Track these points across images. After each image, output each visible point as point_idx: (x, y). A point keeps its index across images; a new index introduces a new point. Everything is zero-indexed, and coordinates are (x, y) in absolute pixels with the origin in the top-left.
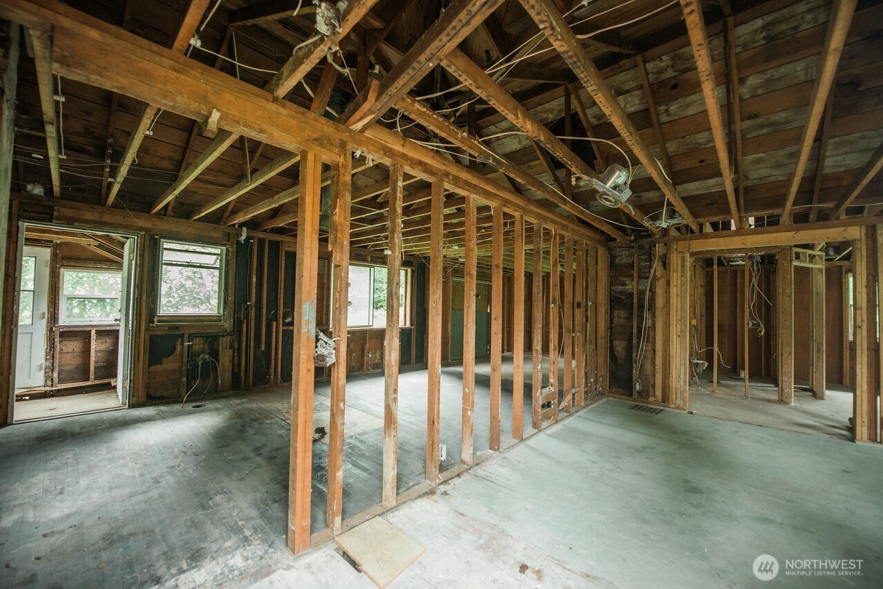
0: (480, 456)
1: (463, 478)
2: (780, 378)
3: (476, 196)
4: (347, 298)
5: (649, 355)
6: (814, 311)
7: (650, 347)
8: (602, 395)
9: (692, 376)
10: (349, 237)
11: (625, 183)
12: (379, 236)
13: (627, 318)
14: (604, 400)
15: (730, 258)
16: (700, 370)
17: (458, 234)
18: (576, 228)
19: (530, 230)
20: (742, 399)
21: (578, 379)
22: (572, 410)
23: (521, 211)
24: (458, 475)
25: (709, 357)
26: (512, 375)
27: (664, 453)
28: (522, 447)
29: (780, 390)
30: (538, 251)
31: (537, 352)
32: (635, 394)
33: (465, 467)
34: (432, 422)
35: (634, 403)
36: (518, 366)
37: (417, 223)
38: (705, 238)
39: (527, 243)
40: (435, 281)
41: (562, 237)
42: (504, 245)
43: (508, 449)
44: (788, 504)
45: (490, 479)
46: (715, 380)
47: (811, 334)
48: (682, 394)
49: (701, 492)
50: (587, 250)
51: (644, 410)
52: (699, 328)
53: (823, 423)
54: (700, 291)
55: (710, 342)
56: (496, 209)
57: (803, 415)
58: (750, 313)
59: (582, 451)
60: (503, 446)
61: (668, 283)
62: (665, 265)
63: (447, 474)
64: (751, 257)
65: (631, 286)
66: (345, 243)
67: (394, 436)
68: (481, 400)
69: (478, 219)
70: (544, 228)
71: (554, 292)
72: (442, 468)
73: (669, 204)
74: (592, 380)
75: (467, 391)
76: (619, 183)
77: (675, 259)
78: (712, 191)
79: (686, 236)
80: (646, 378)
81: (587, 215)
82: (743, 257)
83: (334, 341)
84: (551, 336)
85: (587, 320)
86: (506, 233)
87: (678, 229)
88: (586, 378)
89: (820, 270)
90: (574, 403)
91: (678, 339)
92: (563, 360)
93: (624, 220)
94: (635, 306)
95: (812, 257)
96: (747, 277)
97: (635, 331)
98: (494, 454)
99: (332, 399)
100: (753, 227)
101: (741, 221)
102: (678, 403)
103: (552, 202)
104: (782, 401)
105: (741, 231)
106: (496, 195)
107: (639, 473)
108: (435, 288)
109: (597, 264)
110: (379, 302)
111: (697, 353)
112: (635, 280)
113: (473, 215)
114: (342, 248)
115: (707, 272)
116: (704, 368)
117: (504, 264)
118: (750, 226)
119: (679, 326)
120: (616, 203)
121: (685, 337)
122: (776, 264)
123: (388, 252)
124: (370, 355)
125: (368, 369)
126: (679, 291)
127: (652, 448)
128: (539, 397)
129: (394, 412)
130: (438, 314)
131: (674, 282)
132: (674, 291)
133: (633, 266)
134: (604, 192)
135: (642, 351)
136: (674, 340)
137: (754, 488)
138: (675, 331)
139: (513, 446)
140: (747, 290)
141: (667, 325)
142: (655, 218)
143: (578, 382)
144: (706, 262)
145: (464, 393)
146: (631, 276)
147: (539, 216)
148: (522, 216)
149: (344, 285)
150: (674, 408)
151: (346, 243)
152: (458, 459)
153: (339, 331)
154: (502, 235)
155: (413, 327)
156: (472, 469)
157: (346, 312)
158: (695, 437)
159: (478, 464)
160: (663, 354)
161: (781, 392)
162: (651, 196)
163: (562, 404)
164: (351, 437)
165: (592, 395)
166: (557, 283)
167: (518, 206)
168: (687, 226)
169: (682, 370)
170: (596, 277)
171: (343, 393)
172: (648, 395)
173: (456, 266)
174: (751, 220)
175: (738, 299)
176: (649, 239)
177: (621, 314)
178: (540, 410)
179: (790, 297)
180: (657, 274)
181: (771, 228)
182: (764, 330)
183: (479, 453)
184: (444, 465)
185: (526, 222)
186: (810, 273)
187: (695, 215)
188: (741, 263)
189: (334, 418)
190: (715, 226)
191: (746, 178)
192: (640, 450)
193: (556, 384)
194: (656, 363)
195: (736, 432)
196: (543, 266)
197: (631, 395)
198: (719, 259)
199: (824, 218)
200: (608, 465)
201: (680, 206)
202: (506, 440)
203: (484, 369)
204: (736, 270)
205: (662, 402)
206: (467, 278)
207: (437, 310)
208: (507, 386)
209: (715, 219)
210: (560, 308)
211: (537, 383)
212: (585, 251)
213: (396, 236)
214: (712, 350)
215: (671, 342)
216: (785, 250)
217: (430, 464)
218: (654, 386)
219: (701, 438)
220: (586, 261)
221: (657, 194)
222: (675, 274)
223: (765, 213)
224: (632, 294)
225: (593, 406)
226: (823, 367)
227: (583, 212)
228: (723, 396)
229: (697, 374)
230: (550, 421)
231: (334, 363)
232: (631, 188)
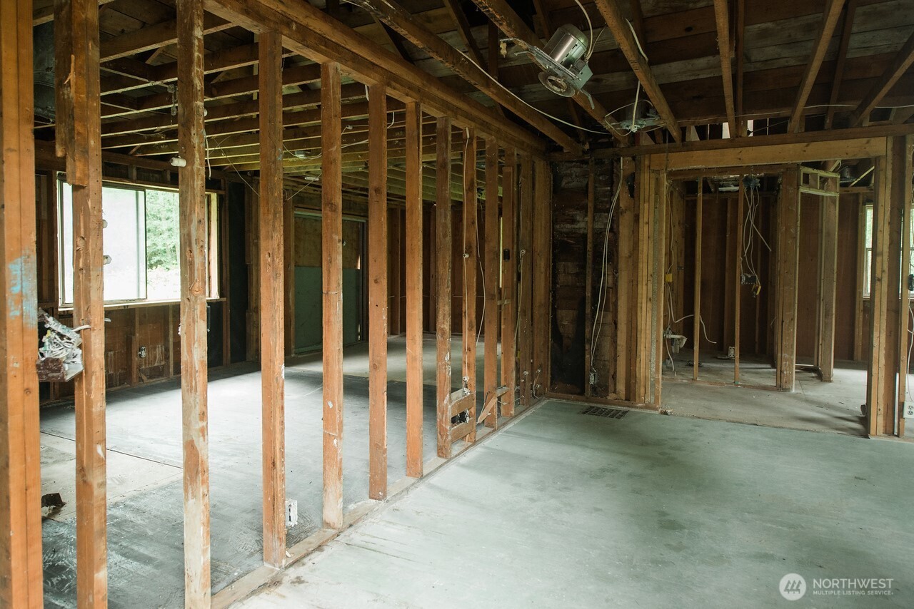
0: (355, 511)
1: (328, 550)
2: (779, 355)
3: (339, 65)
4: (101, 249)
5: (608, 330)
6: (823, 259)
7: (609, 318)
8: (540, 395)
9: (666, 358)
10: (98, 130)
11: (583, 58)
12: (152, 132)
13: (577, 274)
14: (544, 403)
15: (720, 181)
16: (676, 349)
17: (304, 132)
18: (502, 127)
19: (430, 128)
20: (731, 388)
21: (505, 373)
22: (497, 422)
23: (414, 94)
24: (319, 548)
25: (688, 329)
26: (404, 374)
27: (630, 475)
28: (422, 488)
29: (779, 372)
30: (444, 166)
31: (443, 333)
32: (589, 392)
33: (331, 532)
34: (271, 464)
35: (586, 404)
36: (414, 359)
37: (227, 109)
38: (688, 151)
39: (426, 151)
40: (271, 217)
41: (481, 143)
42: (388, 155)
43: (398, 496)
44: (792, 530)
45: (373, 547)
46: (696, 363)
47: (818, 291)
48: (653, 385)
49: (681, 527)
50: (519, 166)
51: (601, 413)
52: (675, 287)
53: (828, 414)
54: (677, 230)
55: (689, 308)
56: (373, 90)
57: (804, 404)
58: (744, 262)
59: (515, 485)
60: (392, 490)
61: (637, 219)
62: (633, 191)
63: (299, 549)
64: (747, 180)
65: (584, 223)
66: (92, 143)
67: (204, 495)
68: (354, 418)
69: (343, 106)
70: (453, 126)
71: (469, 234)
72: (291, 539)
73: (643, 95)
74: (526, 373)
75: (331, 405)
76: (574, 56)
77: (646, 180)
78: (701, 77)
79: (662, 146)
80: (604, 365)
81: (520, 105)
82: (736, 179)
83: (78, 332)
84: (465, 307)
85: (519, 279)
86: (391, 133)
87: (652, 135)
88: (518, 371)
89: (833, 199)
90: (499, 410)
91: (649, 304)
92: (483, 344)
93: (575, 117)
94: (590, 255)
95: (824, 180)
96: (741, 210)
97: (588, 294)
98: (377, 505)
99: (79, 440)
100: (751, 135)
101: (737, 126)
102: (647, 400)
103: (467, 82)
104: (781, 388)
105: (738, 139)
106: (373, 64)
107: (597, 510)
108: (270, 228)
109: (533, 188)
110: (155, 254)
111: (672, 323)
112: (590, 214)
113: (335, 99)
114: (85, 151)
115: (687, 201)
116: (682, 346)
117: (389, 188)
118: (749, 132)
119: (650, 285)
120: (568, 91)
121: (658, 301)
122: (778, 191)
123: (179, 163)
124: (144, 354)
125: (141, 379)
126: (651, 229)
127: (613, 471)
128: (447, 405)
129: (202, 453)
130: (277, 276)
131: (644, 217)
132: (644, 230)
133: (587, 191)
134: (550, 70)
135: (598, 324)
136: (644, 305)
137: (749, 513)
138: (644, 292)
139: (407, 489)
140: (740, 227)
141: (634, 283)
142: (621, 116)
143: (505, 378)
144: (687, 187)
145: (326, 409)
146: (584, 209)
147: (445, 106)
148: (417, 105)
149: (93, 225)
150: (641, 408)
151: (94, 144)
152: (317, 521)
153: (88, 311)
154: (385, 137)
155: (224, 299)
156: (342, 535)
157: (101, 275)
158: (671, 448)
159: (351, 526)
160: (628, 327)
161: (780, 376)
162: (616, 80)
163: (482, 414)
164: (116, 505)
165: (526, 397)
166: (473, 219)
167: (411, 87)
168: (664, 131)
169: (654, 351)
170: (533, 209)
171: (100, 429)
172: (606, 391)
173: (302, 189)
174: (750, 124)
175: (728, 241)
176: (611, 150)
177: (568, 268)
178: (448, 428)
179: (795, 238)
180: (621, 205)
181: (775, 137)
182: (760, 287)
183: (352, 507)
184: (294, 533)
185: (424, 114)
186: (820, 204)
187: (676, 113)
188: (733, 188)
189: (84, 476)
190: (701, 131)
191: (748, 60)
192: (598, 475)
193: (473, 383)
194: (618, 342)
195: (724, 436)
196: (452, 191)
197: (582, 393)
198: (705, 182)
199: (843, 125)
200: (554, 503)
201: (657, 100)
202: (396, 479)
203: (358, 366)
204: (726, 200)
205: (626, 400)
206: (326, 211)
207: (275, 269)
208: (396, 393)
209: (702, 121)
210: (478, 260)
211: (443, 384)
212: (516, 167)
213: (193, 131)
214: (693, 318)
215: (639, 309)
216: (791, 169)
217: (270, 535)
218: (614, 377)
219: (679, 449)
220: (518, 184)
221: (624, 78)
222: (646, 205)
223: (768, 114)
224: (585, 236)
225: (528, 413)
226: (831, 337)
227: (514, 102)
228: (707, 385)
229: (672, 354)
230: (463, 443)
231: (81, 374)
232: (590, 65)
